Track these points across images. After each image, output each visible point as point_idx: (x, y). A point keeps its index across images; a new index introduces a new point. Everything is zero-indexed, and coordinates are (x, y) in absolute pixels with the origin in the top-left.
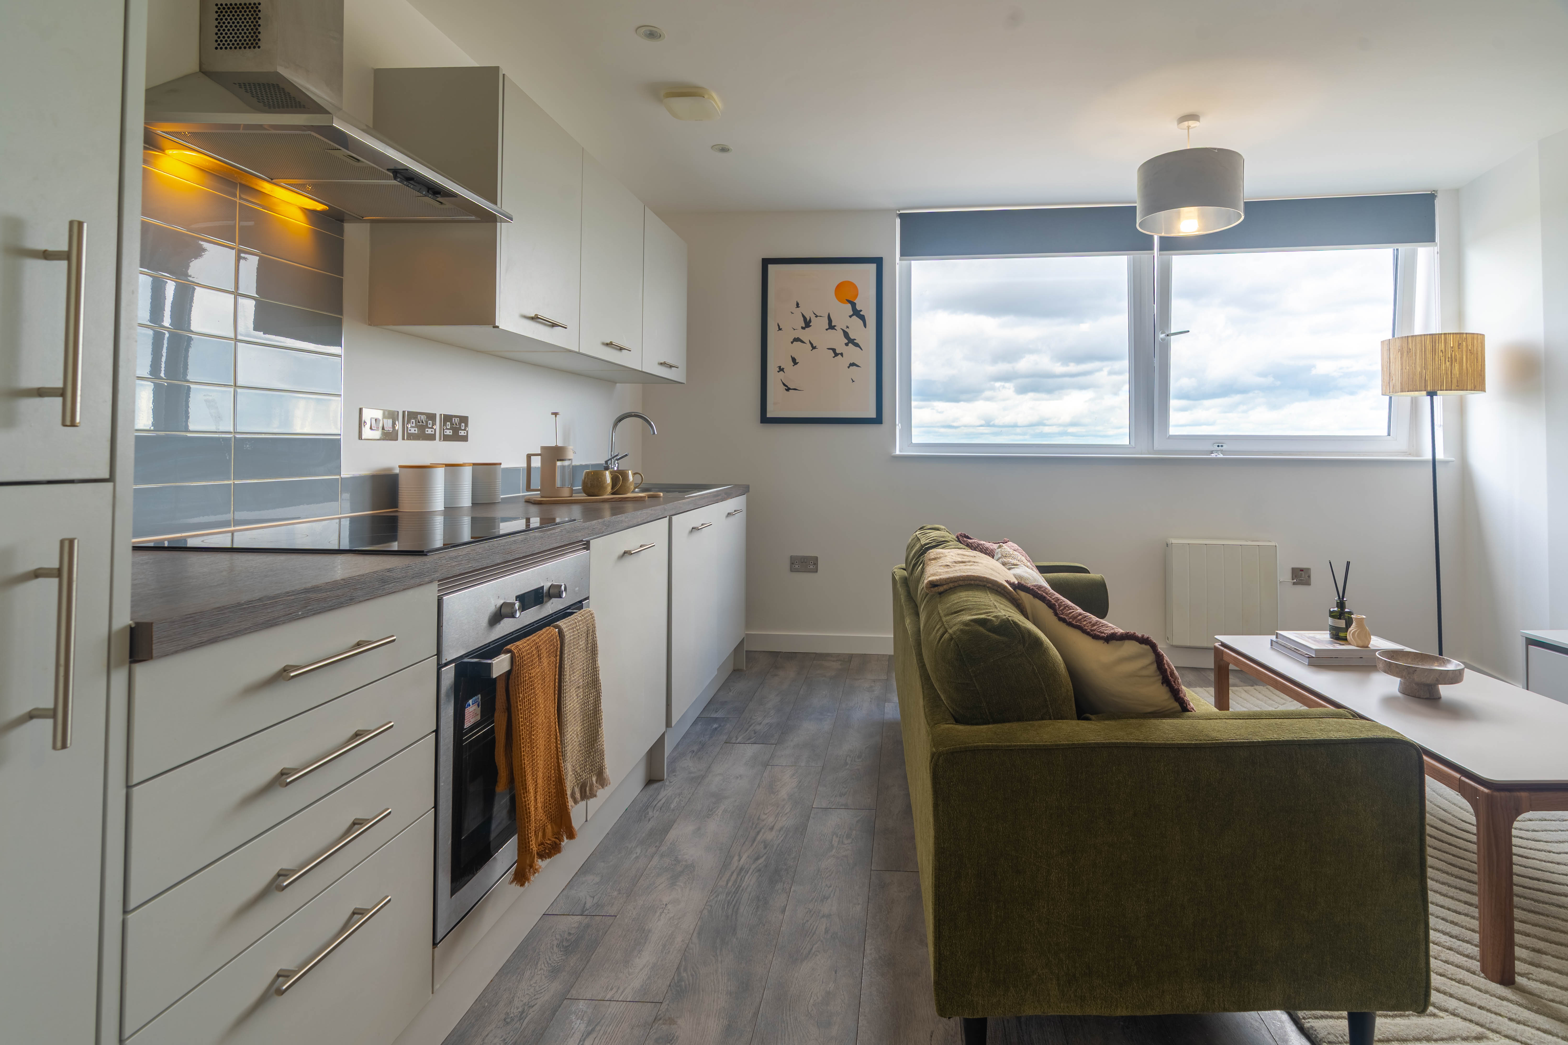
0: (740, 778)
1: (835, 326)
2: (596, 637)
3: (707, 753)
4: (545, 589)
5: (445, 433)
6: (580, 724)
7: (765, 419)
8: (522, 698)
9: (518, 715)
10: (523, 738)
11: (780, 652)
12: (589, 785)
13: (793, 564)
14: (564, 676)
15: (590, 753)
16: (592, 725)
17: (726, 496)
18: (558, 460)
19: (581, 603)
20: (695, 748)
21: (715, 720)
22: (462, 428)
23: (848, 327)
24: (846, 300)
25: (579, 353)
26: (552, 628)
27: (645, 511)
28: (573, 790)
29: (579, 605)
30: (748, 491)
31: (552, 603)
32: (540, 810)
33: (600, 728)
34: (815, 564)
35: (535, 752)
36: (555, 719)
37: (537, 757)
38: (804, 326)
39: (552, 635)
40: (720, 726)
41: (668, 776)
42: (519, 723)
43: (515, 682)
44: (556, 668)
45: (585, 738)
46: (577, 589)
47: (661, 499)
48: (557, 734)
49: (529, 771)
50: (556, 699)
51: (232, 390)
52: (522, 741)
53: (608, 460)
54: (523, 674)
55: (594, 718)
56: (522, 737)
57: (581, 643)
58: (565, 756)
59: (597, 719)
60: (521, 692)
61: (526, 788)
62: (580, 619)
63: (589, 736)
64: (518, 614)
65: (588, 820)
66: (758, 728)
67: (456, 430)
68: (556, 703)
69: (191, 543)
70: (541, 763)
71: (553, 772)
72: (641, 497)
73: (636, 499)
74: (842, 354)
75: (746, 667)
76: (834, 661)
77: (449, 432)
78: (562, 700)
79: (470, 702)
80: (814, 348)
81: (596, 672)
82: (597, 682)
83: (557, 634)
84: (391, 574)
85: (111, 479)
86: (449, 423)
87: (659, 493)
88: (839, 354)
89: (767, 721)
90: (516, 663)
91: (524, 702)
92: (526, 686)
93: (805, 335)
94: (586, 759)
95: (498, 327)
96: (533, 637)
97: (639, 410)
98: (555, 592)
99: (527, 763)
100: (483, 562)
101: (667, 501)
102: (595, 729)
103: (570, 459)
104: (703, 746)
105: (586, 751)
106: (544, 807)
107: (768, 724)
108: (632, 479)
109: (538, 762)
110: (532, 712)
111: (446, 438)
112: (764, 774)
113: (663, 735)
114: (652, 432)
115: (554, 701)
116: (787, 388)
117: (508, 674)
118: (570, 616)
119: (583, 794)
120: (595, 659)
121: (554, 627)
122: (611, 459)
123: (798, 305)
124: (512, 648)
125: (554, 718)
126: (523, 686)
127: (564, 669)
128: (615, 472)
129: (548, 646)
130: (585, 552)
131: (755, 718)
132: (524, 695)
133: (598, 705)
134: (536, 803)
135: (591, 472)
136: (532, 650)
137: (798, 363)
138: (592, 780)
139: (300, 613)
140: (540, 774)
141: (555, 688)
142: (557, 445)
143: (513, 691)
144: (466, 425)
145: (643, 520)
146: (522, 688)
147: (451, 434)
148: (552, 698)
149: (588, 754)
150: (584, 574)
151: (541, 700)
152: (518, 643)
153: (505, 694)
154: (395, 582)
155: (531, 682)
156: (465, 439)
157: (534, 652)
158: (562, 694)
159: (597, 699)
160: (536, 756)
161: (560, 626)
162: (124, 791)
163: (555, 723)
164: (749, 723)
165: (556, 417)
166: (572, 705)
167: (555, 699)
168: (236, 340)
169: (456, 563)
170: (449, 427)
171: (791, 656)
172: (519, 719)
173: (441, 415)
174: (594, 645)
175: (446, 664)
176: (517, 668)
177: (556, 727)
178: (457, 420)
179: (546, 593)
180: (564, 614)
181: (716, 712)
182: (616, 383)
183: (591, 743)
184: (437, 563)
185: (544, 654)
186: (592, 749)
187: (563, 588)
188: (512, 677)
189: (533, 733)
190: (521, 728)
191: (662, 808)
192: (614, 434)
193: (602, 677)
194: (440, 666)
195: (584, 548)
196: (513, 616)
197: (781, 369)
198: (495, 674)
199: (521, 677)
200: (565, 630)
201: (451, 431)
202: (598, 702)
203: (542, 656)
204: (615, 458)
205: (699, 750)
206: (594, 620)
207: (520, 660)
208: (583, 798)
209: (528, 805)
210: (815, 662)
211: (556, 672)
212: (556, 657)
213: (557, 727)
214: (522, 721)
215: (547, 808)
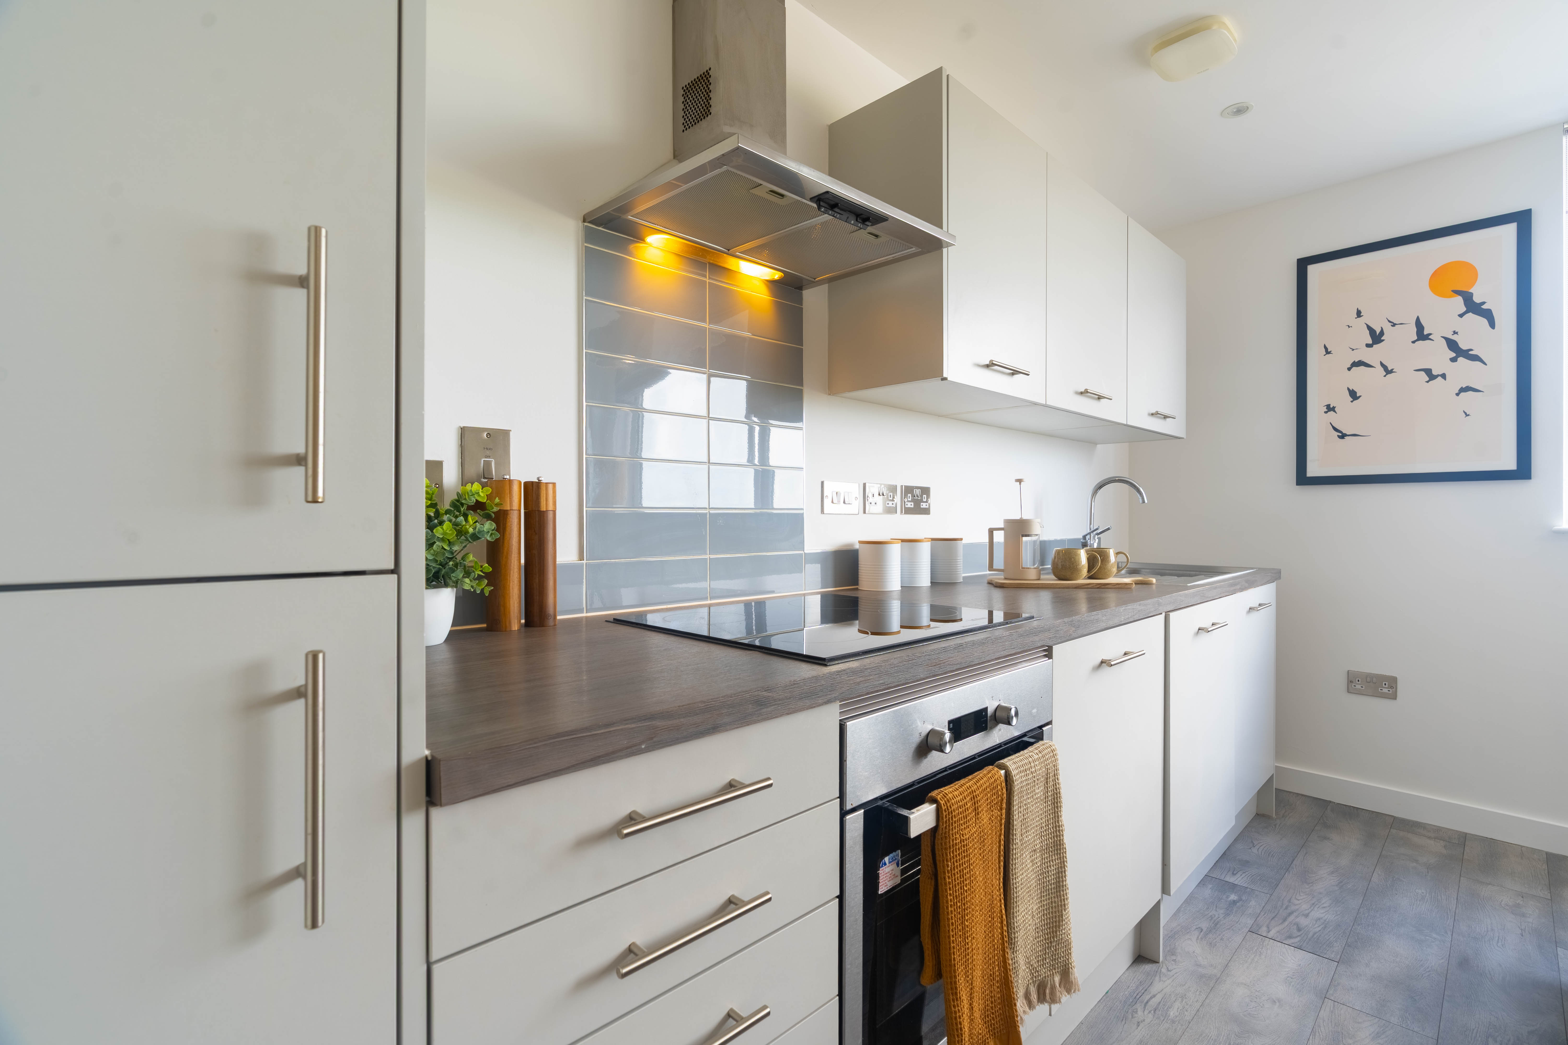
0: (1278, 1004)
1: (1430, 334)
2: (1058, 784)
3: (1222, 939)
4: (990, 711)
5: (906, 506)
6: (1038, 901)
7: (1303, 479)
8: (951, 868)
9: (946, 891)
10: (952, 923)
11: (1330, 802)
12: (1049, 986)
13: (1351, 682)
14: (1013, 837)
15: (1051, 942)
16: (1054, 904)
17: (1247, 585)
18: (1023, 536)
19: (1041, 729)
20: (1205, 925)
21: (1233, 887)
22: (924, 500)
23: (1455, 333)
24: (1453, 291)
25: (1046, 406)
26: (996, 769)
27: (1130, 606)
28: (1027, 989)
29: (1037, 735)
30: (1280, 578)
31: (1000, 730)
32: (978, 1020)
33: (1065, 910)
34: (1392, 687)
35: (970, 944)
36: (1000, 895)
37: (972, 951)
38: (1370, 342)
39: (995, 781)
40: (1240, 900)
41: (1165, 957)
42: (947, 902)
43: (941, 844)
44: (1001, 825)
45: (1044, 920)
46: (1035, 711)
47: (1154, 586)
48: (1002, 917)
49: (960, 970)
50: (1002, 869)
51: (706, 466)
52: (951, 928)
53: (1087, 535)
54: (952, 834)
55: (1057, 895)
56: (951, 921)
57: (1037, 791)
58: (1014, 944)
59: (1060, 897)
60: (950, 859)
61: (956, 993)
62: (1036, 757)
63: (1049, 918)
64: (948, 749)
65: (1053, 1013)
66: (1303, 922)
67: (917, 502)
68: (1002, 874)
69: (652, 620)
70: (978, 959)
71: (997, 968)
72: (1126, 584)
73: (1120, 586)
74: (1444, 376)
75: (1277, 813)
76: (1430, 838)
77: (910, 505)
78: (1011, 867)
79: (886, 859)
80: (1388, 371)
81: (1060, 833)
82: (1060, 845)
83: (1003, 778)
84: (770, 694)
85: (396, 570)
86: (910, 495)
87: (1151, 579)
88: (1437, 376)
89: (1317, 913)
90: (943, 819)
91: (954, 874)
92: (956, 852)
93: (1374, 355)
94: (1045, 950)
95: (945, 379)
96: (967, 783)
97: (1125, 475)
98: (1002, 716)
99: (958, 959)
100: (900, 677)
101: (1164, 591)
102: (1058, 911)
103: (1037, 535)
104: (1216, 924)
105: (1045, 939)
106: (985, 1016)
107: (1319, 919)
108: (1114, 560)
109: (975, 957)
110: (965, 888)
111: (908, 511)
112: (1322, 1011)
113: (1158, 903)
114: (1141, 501)
115: (999, 870)
116: (1340, 434)
117: (934, 831)
118: (1023, 750)
119: (1042, 996)
120: (1058, 814)
121: (997, 767)
122: (1089, 534)
123: (1359, 314)
124: (939, 797)
125: (998, 894)
126: (953, 851)
127: (1013, 826)
128: (1093, 550)
129: (989, 795)
130: (1046, 662)
131: (1297, 902)
132: (954, 864)
133: (1062, 878)
134: (972, 1013)
135: (1062, 551)
136: (965, 801)
137: (1360, 396)
138: (1054, 981)
139: (643, 747)
140: (978, 973)
141: (1000, 852)
142: (1021, 518)
143: (940, 855)
144: (928, 496)
145: (1128, 618)
146: (952, 855)
147: (912, 506)
148: (995, 866)
149: (1048, 943)
150: (1047, 690)
151: (978, 871)
152: (947, 789)
153: (930, 855)
154: (775, 705)
155: (964, 847)
156: (926, 511)
157: (969, 805)
158: (1011, 860)
159: (1060, 869)
160: (970, 949)
161: (1008, 767)
162: (425, 968)
163: (1000, 901)
164: (1286, 908)
165: (1020, 484)
166: (1024, 875)
167: (1000, 868)
168: (709, 418)
169: (861, 679)
170: (910, 499)
171: (1350, 813)
172: (947, 896)
173: (902, 486)
174: (1056, 794)
175: (854, 810)
176: (945, 825)
177: (1001, 906)
178: (918, 492)
179: (991, 716)
180: (1018, 745)
181: (1234, 874)
182: (1096, 444)
183: (1053, 929)
184: (834, 678)
185: (983, 806)
186: (1053, 938)
187: (1013, 712)
188: (938, 836)
189: (966, 918)
190: (950, 909)
191: (1157, 1012)
192: (1093, 503)
193: (1068, 839)
194: (843, 813)
195: (1045, 656)
196: (941, 749)
197: (1330, 409)
198: (914, 832)
199: (950, 838)
200: (1014, 773)
201: (912, 503)
202: (1062, 874)
203: (980, 809)
204: (1095, 533)
205: (1210, 931)
206: (1056, 760)
207: (949, 815)
208: (1042, 999)
209: (960, 1018)
210: (1393, 831)
211: (1001, 830)
212: (1001, 810)
213: (1003, 906)
214: (951, 900)
215: (988, 1017)
